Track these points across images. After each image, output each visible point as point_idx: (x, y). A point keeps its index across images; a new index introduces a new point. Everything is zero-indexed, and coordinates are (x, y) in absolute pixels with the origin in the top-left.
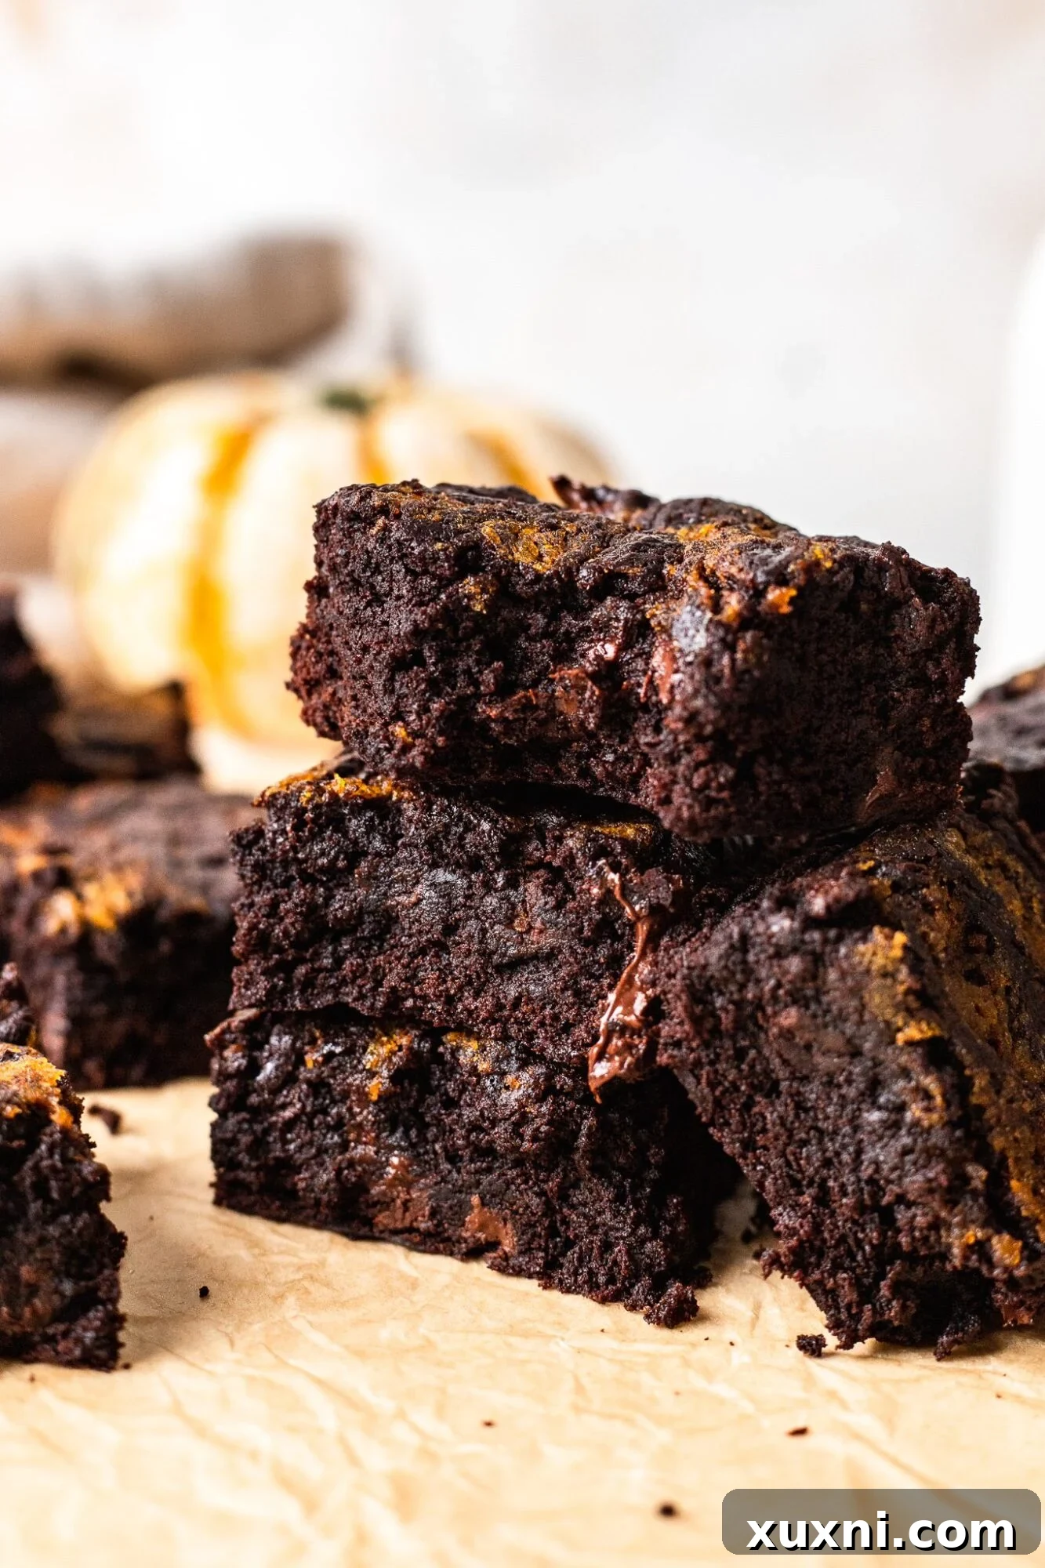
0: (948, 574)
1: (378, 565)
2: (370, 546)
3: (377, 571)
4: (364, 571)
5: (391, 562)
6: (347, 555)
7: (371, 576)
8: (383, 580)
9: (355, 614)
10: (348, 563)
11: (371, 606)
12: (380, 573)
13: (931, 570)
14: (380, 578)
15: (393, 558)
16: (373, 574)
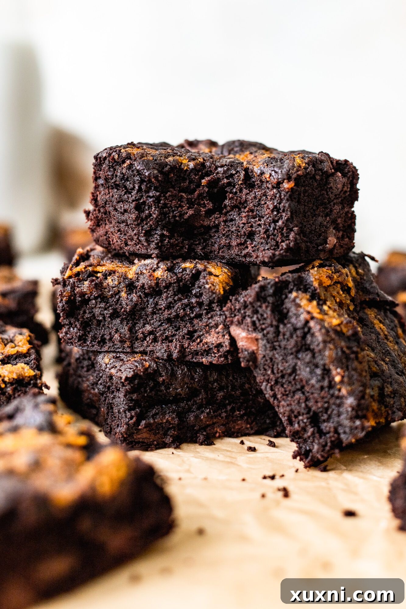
0: (346, 161)
1: (128, 178)
2: (124, 171)
3: (127, 180)
4: (121, 181)
5: (134, 176)
6: (113, 175)
7: (124, 182)
8: (130, 183)
9: (120, 197)
10: (113, 178)
11: (126, 194)
12: (128, 181)
13: (339, 160)
14: (128, 183)
15: (135, 175)
16: (125, 181)
